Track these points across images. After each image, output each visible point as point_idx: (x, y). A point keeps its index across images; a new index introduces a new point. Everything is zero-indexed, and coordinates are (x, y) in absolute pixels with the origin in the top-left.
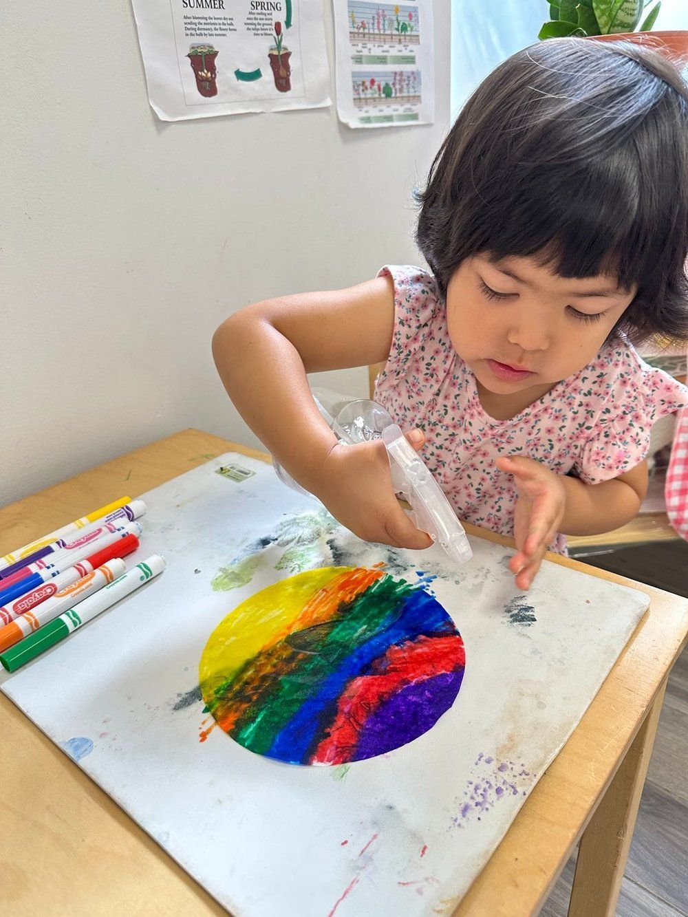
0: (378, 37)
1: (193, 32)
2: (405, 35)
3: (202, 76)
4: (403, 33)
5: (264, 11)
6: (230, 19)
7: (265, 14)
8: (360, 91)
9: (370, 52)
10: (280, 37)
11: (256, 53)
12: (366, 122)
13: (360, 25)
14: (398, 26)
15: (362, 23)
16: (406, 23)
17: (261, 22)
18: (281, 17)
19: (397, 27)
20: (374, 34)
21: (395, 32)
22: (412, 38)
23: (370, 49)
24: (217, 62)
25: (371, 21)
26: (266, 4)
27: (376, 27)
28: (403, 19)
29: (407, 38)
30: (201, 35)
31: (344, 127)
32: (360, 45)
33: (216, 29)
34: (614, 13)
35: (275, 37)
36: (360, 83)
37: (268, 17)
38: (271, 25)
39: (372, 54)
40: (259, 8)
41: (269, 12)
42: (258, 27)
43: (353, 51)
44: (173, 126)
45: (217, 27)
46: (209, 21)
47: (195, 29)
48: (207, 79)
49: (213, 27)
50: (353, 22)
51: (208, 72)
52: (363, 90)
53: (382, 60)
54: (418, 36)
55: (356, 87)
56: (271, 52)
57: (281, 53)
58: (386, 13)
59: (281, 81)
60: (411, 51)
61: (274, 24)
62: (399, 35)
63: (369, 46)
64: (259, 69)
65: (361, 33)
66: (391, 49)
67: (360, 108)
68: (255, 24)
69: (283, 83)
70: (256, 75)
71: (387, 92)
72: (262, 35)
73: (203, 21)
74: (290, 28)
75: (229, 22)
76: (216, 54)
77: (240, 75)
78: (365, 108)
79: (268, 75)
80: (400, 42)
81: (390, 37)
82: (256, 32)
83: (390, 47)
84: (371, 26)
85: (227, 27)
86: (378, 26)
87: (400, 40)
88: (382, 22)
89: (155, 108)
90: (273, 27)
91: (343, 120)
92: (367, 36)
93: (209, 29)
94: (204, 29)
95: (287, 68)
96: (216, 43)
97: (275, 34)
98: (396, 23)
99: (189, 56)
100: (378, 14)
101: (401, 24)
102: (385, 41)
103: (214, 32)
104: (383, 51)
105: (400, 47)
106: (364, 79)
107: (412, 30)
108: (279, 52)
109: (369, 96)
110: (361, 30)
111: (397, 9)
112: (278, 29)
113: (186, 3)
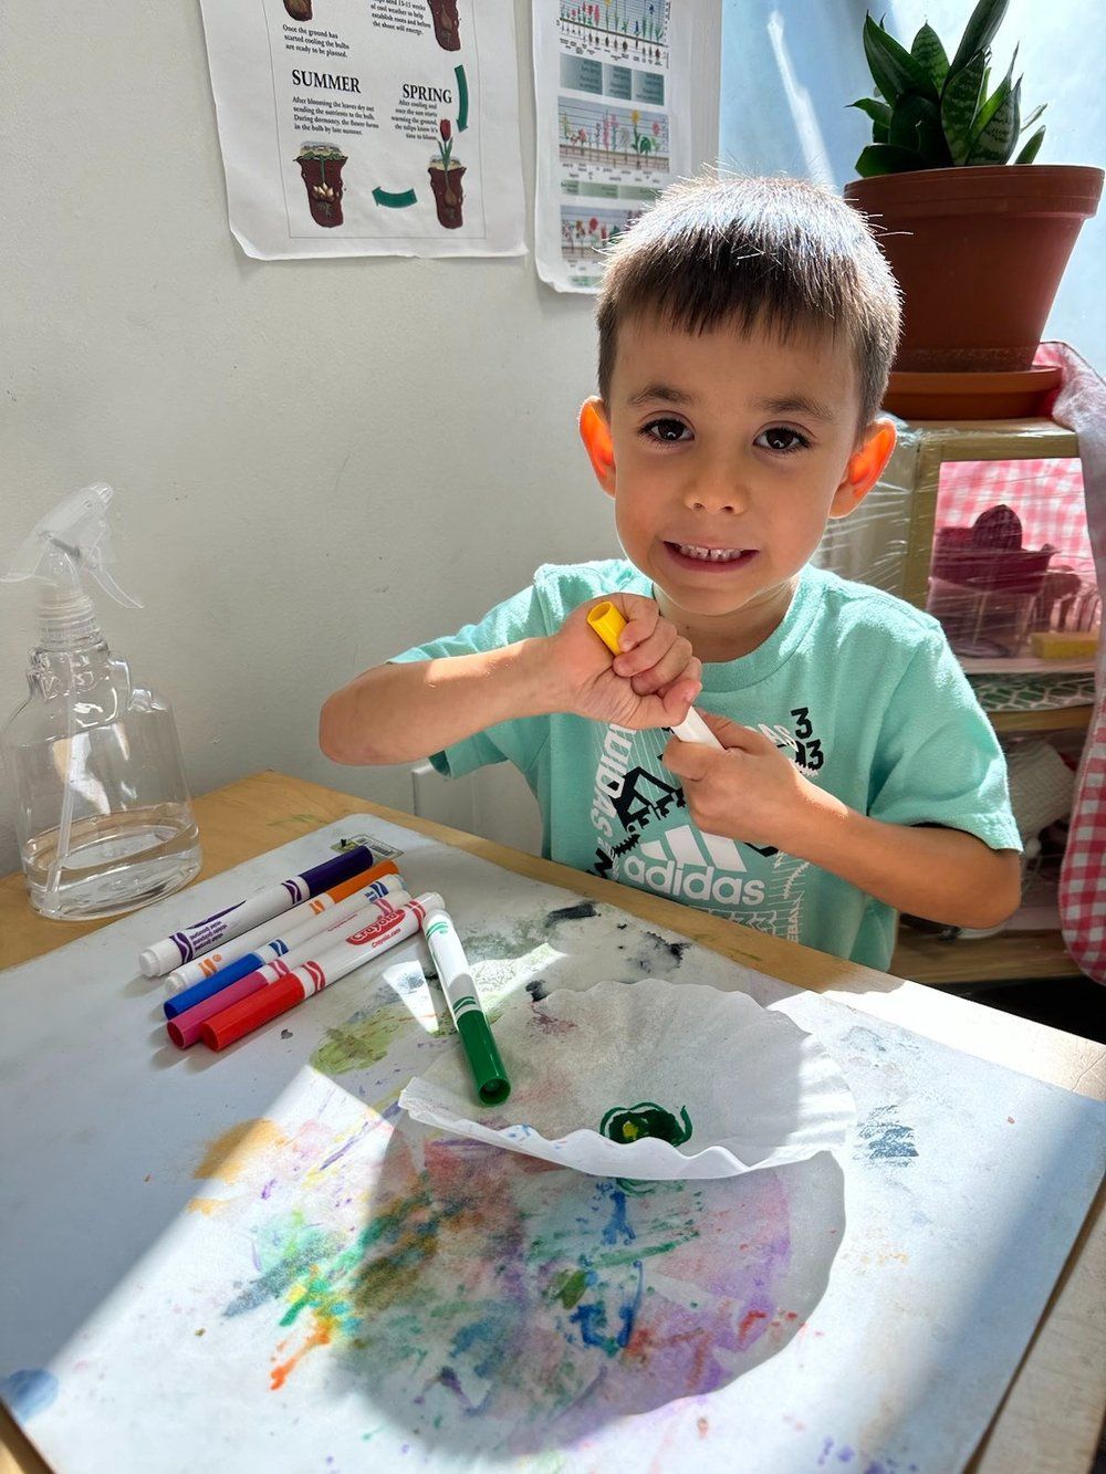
0: (605, 155)
1: (308, 124)
2: (646, 157)
3: (319, 194)
4: (644, 153)
5: (424, 102)
6: (369, 109)
7: (425, 106)
8: (574, 237)
9: (591, 178)
10: (448, 143)
11: (411, 166)
12: (581, 285)
13: (577, 135)
14: (637, 142)
15: (580, 132)
16: (650, 138)
17: (419, 118)
18: (450, 112)
19: (634, 143)
20: (598, 151)
21: (631, 151)
22: (658, 161)
23: (590, 173)
24: (345, 173)
25: (594, 131)
26: (427, 91)
27: (601, 141)
28: (646, 131)
29: (649, 161)
30: (320, 128)
31: (546, 290)
32: (576, 166)
33: (344, 122)
34: (974, 137)
35: (440, 143)
36: (575, 224)
37: (431, 111)
38: (434, 123)
39: (594, 181)
40: (416, 95)
41: (433, 103)
42: (413, 125)
43: (564, 175)
44: (267, 268)
45: (348, 119)
46: (334, 109)
47: (310, 120)
48: (326, 199)
49: (340, 118)
50: (566, 130)
51: (329, 188)
52: (578, 236)
53: (610, 191)
54: (666, 159)
55: (567, 229)
56: (434, 165)
57: (450, 168)
58: (618, 120)
59: (447, 211)
60: (654, 181)
61: (438, 122)
62: (638, 156)
63: (589, 167)
64: (412, 191)
65: (578, 148)
66: (622, 176)
67: (572, 262)
68: (409, 121)
69: (450, 215)
70: (407, 199)
72: (419, 137)
73: (326, 108)
74: (465, 132)
75: (367, 113)
76: (343, 160)
77: (381, 197)
78: (581, 263)
79: (427, 199)
80: (638, 165)
81: (623, 157)
82: (409, 132)
83: (623, 172)
84: (593, 138)
85: (364, 121)
86: (605, 140)
87: (638, 163)
88: (611, 133)
89: (240, 239)
90: (438, 128)
91: (545, 278)
92: (587, 153)
93: (333, 122)
94: (326, 121)
95: (458, 191)
96: (345, 144)
97: (439, 136)
98: (633, 138)
99: (299, 160)
100: (605, 122)
101: (641, 139)
102: (615, 163)
103: (342, 127)
104: (612, 179)
105: (639, 174)
106: (580, 218)
107: (657, 149)
108: (446, 166)
109: (585, 245)
110: (578, 144)
111: (635, 116)
112: (446, 133)
113: (298, 78)
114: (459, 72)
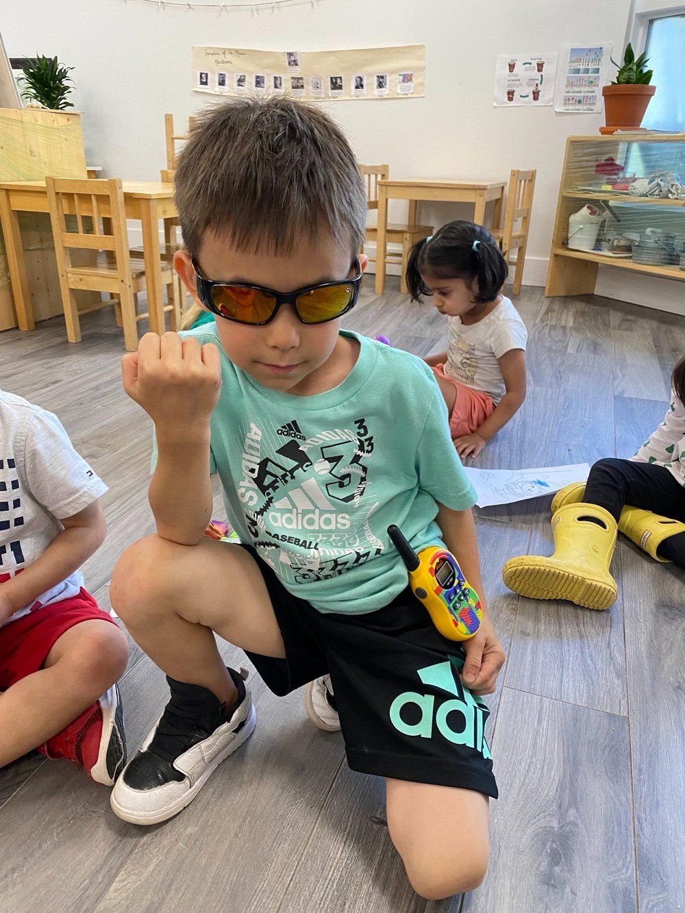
0: (579, 85)
1: (509, 87)
2: (592, 85)
6: (521, 83)
9: (574, 90)
10: (537, 87)
11: (529, 91)
12: (566, 110)
15: (572, 82)
18: (539, 82)
19: (588, 82)
20: (577, 85)
24: (515, 93)
25: (577, 81)
26: (534, 79)
27: (578, 83)
31: (556, 112)
32: (570, 88)
35: (535, 87)
36: (567, 99)
37: (534, 82)
40: (532, 80)
43: (566, 90)
44: (498, 108)
46: (514, 84)
48: (511, 97)
49: (516, 85)
50: (568, 82)
52: (568, 101)
53: (580, 92)
54: (598, 85)
55: (565, 100)
56: (534, 91)
57: (537, 91)
58: (585, 78)
60: (594, 89)
62: (589, 85)
63: (574, 88)
64: (528, 95)
66: (584, 89)
67: (565, 106)
68: (531, 84)
69: (536, 98)
71: (580, 102)
72: (532, 87)
73: (512, 84)
74: (541, 85)
76: (515, 91)
77: (522, 96)
78: (567, 106)
79: (531, 96)
81: (585, 85)
82: (529, 86)
85: (520, 85)
86: (580, 82)
89: (495, 104)
90: (535, 85)
92: (573, 85)
93: (514, 86)
94: (512, 86)
95: (538, 94)
96: (516, 89)
99: (507, 92)
100: (580, 79)
101: (591, 81)
102: (582, 87)
104: (580, 90)
105: (588, 88)
106: (569, 98)
107: (595, 83)
109: (570, 103)
110: (571, 84)
111: (589, 77)
112: (537, 85)
113: (509, 81)
114: (542, 76)
